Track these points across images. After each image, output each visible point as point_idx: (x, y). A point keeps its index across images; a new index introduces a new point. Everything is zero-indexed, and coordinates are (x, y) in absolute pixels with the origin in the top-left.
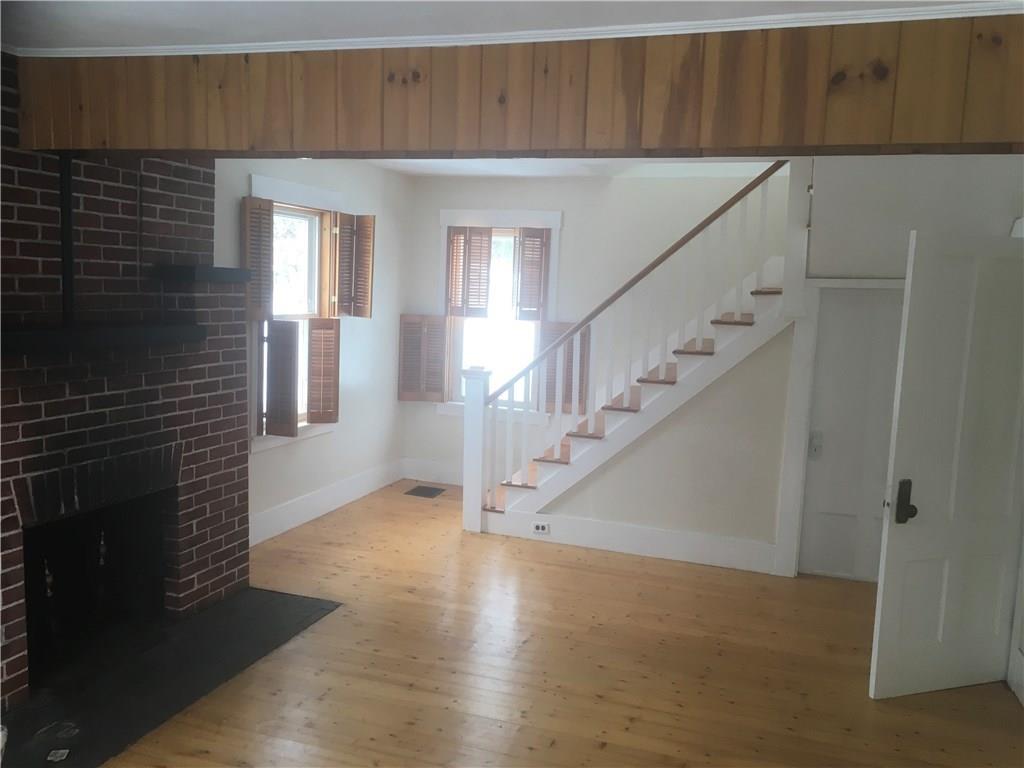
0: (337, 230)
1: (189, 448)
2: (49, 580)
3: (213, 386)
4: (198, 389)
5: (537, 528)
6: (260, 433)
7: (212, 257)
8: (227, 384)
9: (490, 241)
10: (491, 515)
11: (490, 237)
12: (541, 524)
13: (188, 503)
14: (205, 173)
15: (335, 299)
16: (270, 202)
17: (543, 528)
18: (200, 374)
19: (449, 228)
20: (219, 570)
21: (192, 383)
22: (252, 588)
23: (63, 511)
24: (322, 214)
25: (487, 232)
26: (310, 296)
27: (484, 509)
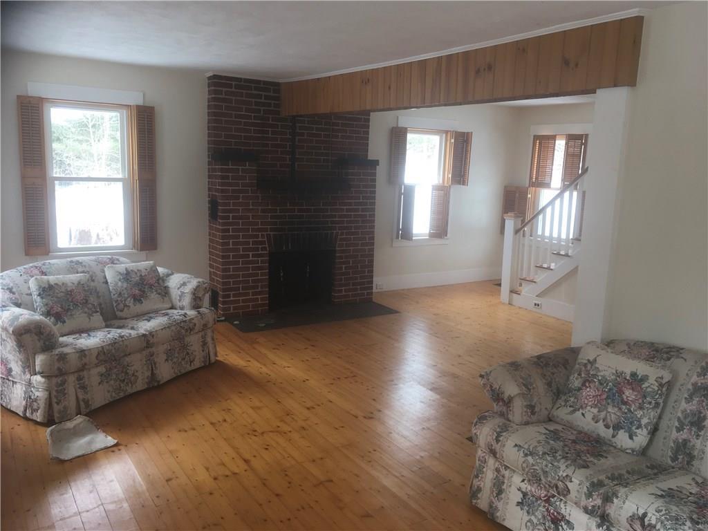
0: (453, 141)
1: (342, 234)
2: (282, 274)
3: (357, 210)
4: (348, 210)
5: (535, 304)
6: (398, 238)
7: (367, 155)
8: (363, 210)
9: (555, 143)
10: (515, 295)
11: (555, 141)
12: (537, 302)
13: (341, 257)
14: (364, 118)
15: (450, 176)
16: (406, 128)
17: (538, 305)
18: (350, 204)
19: (534, 136)
20: (356, 290)
21: (345, 207)
22: (374, 303)
23: (284, 248)
24: (446, 132)
25: (553, 138)
26: (439, 174)
27: (511, 292)
